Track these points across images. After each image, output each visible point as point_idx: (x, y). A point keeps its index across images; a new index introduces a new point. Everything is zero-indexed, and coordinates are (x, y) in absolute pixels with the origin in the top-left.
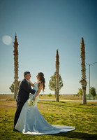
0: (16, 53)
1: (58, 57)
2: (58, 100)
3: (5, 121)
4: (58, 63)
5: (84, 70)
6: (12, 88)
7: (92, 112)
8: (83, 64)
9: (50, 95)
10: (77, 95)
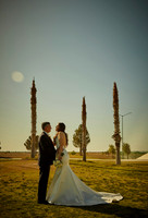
0: (34, 101)
1: (84, 106)
2: (85, 160)
3: (24, 186)
4: (84, 113)
5: (117, 123)
6: (28, 144)
7: (129, 175)
8: (116, 115)
9: (73, 153)
10: (107, 153)
